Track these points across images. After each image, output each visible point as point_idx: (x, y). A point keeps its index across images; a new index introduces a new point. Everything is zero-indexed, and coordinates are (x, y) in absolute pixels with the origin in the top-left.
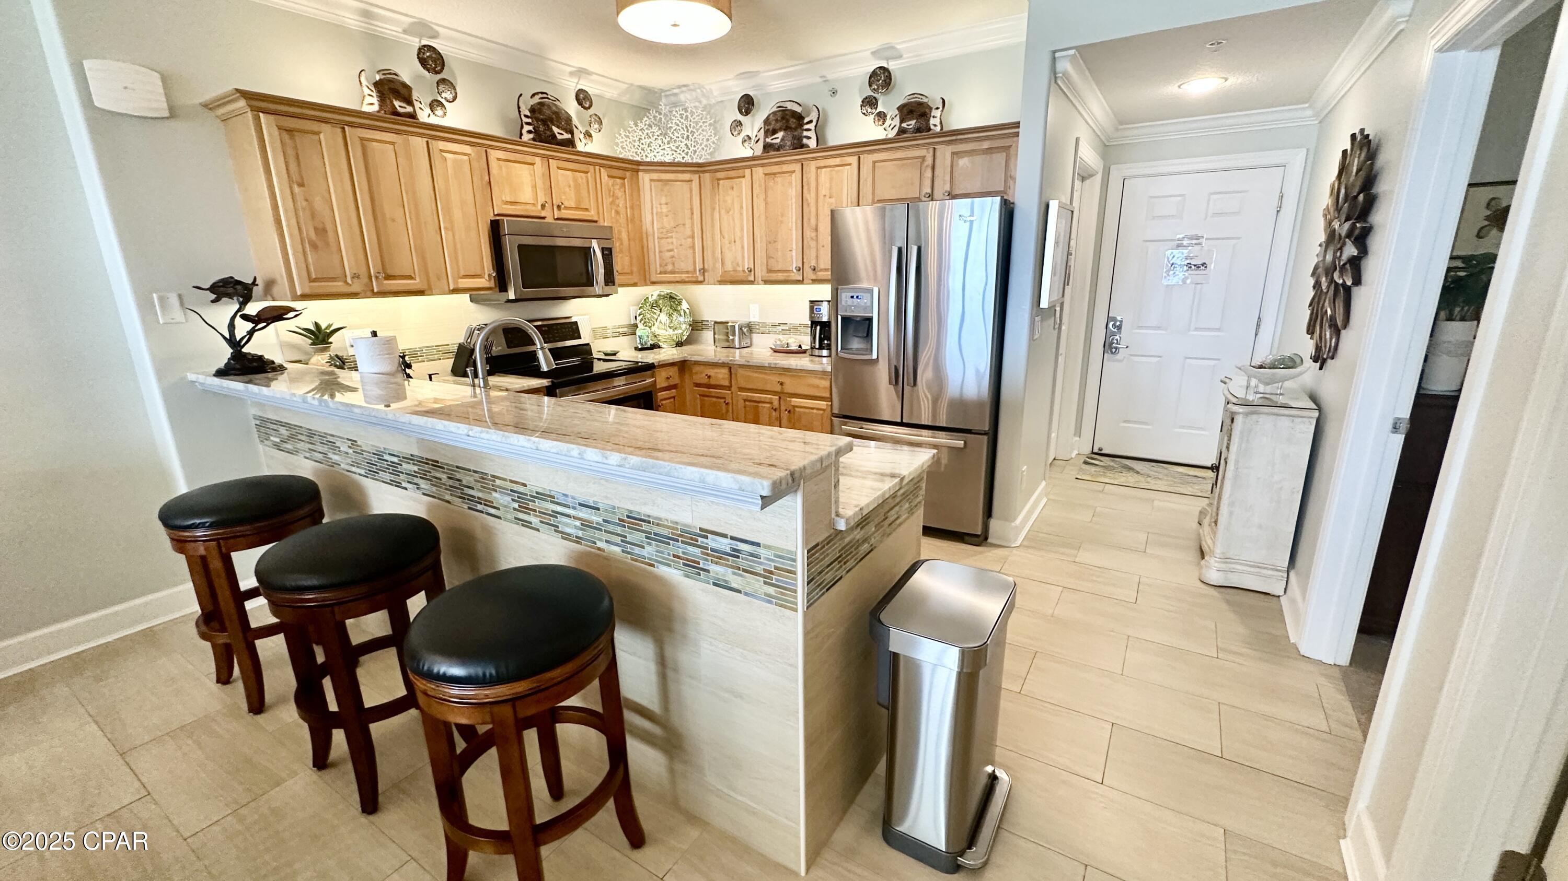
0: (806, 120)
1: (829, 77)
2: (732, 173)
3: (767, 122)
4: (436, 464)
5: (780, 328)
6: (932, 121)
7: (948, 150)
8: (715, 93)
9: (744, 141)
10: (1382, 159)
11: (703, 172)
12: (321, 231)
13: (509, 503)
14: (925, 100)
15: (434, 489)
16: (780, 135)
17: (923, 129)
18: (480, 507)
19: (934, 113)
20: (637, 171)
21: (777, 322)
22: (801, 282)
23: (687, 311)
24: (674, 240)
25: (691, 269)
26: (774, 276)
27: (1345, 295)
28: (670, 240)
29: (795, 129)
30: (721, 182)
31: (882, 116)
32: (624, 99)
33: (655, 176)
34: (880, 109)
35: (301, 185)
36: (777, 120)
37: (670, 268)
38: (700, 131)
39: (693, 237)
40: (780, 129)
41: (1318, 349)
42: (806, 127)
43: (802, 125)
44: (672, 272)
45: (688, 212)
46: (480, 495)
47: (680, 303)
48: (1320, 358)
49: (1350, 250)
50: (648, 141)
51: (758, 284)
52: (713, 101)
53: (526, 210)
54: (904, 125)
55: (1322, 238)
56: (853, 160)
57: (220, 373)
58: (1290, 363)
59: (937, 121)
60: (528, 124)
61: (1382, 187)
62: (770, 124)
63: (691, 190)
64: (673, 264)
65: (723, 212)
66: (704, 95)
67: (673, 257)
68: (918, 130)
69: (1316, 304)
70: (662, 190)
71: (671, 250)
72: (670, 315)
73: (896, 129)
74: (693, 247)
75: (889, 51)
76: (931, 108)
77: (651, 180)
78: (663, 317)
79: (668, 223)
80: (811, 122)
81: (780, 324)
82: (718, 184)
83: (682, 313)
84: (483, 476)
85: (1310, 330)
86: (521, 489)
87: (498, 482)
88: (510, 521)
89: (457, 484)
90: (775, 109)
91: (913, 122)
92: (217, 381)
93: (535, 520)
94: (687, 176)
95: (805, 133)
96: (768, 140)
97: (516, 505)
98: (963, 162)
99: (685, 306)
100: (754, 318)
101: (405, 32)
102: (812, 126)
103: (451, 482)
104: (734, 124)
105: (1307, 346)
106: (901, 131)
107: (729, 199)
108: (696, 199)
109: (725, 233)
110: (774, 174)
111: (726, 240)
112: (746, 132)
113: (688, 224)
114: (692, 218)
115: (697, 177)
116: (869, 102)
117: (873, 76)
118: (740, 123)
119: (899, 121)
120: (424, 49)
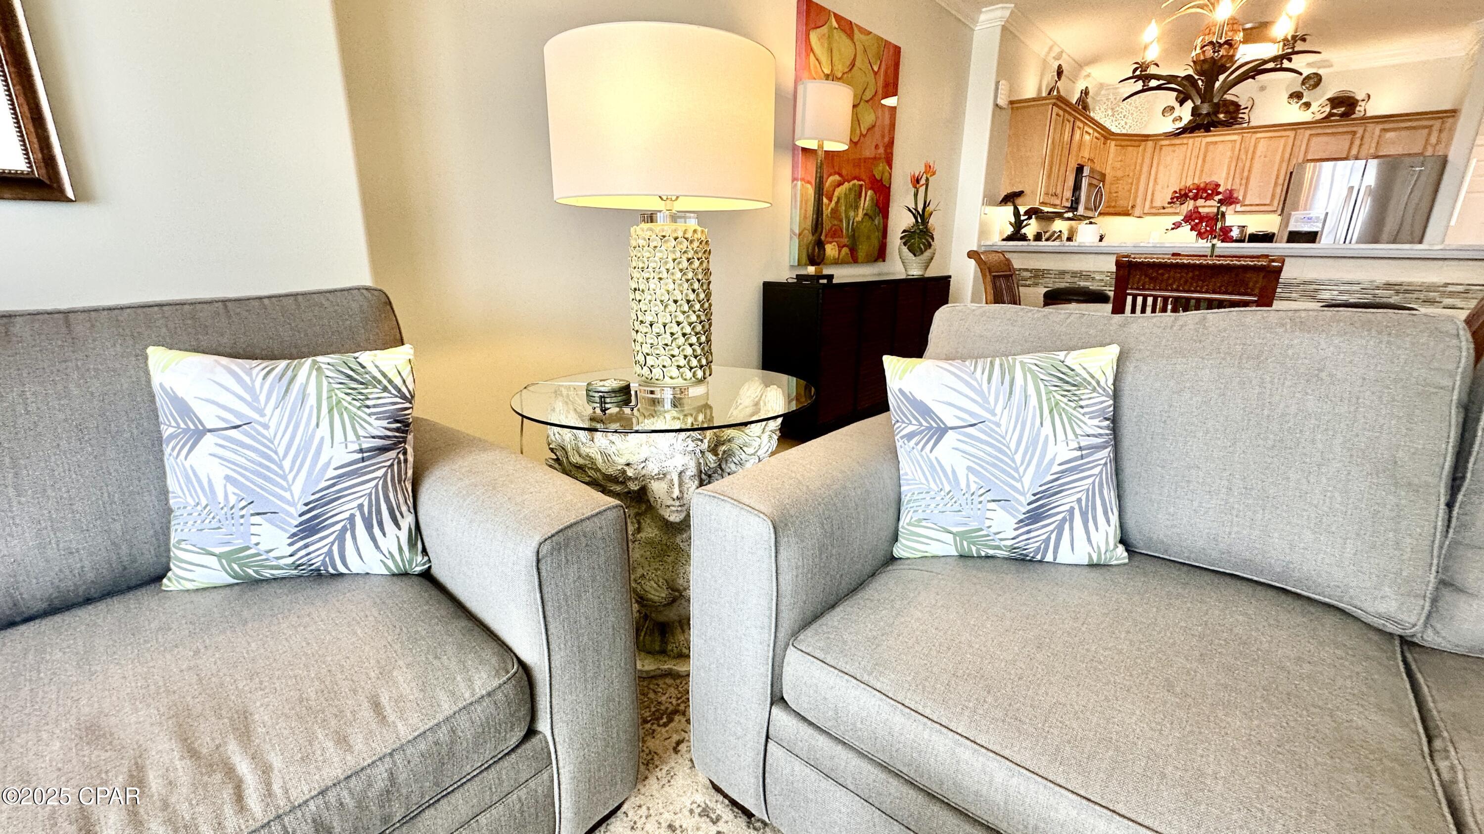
6: (1358, 108)
7: (1379, 127)
9: (1171, 121)
11: (1147, 140)
14: (1353, 95)
17: (1348, 113)
19: (1360, 103)
20: (1109, 139)
24: (1120, 186)
25: (1126, 205)
28: (1117, 185)
29: (1234, 112)
30: (1165, 147)
31: (1307, 105)
33: (1118, 143)
34: (1304, 100)
37: (1113, 204)
38: (1138, 113)
39: (1132, 184)
42: (1241, 111)
44: (1114, 207)
45: (1133, 167)
50: (1104, 119)
54: (1335, 111)
56: (1291, 133)
57: (1004, 240)
59: (1362, 109)
63: (1138, 152)
64: (1116, 201)
65: (1161, 168)
67: (1116, 197)
68: (1344, 115)
70: (1120, 152)
71: (1117, 192)
73: (1324, 114)
74: (1130, 190)
75: (1328, 64)
76: (1357, 101)
77: (1115, 145)
79: (1119, 174)
80: (1246, 108)
82: (1161, 149)
91: (1343, 109)
92: (1005, 243)
94: (1137, 143)
98: (1390, 134)
102: (1246, 111)
104: (1167, 109)
106: (1331, 115)
107: (1169, 159)
108: (1140, 159)
109: (1159, 181)
110: (1216, 143)
111: (1158, 187)
112: (1176, 114)
113: (1131, 175)
114: (1134, 171)
115: (1143, 143)
116: (1295, 95)
117: (1307, 79)
118: (1173, 108)
119: (1328, 108)
120: (1060, 67)
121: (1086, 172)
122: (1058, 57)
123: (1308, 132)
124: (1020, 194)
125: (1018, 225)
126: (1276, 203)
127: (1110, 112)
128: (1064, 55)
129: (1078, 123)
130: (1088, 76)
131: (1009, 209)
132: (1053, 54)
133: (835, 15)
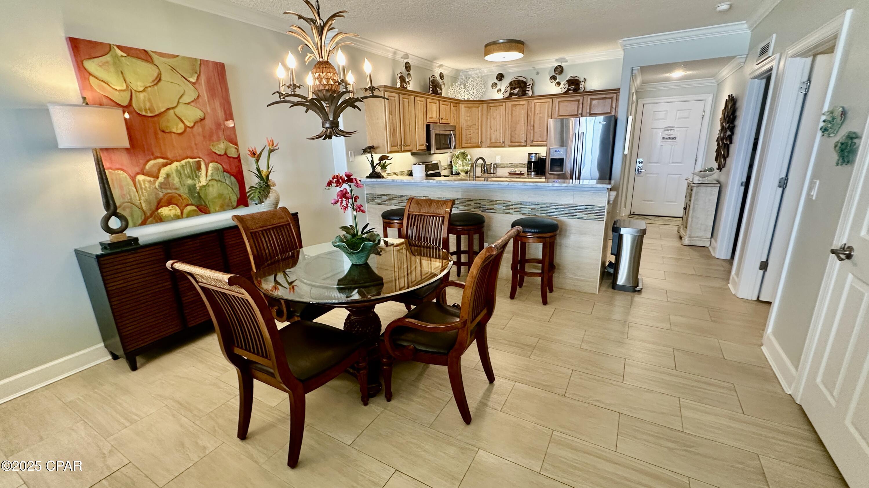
0: (528, 84)
1: (536, 68)
2: (498, 104)
3: (511, 84)
4: (469, 200)
5: (510, 165)
6: (581, 86)
7: (589, 98)
8: (485, 72)
9: (498, 91)
10: (738, 104)
11: (483, 103)
12: (394, 130)
13: (501, 208)
14: (578, 78)
15: (466, 208)
16: (517, 90)
17: (576, 89)
18: (487, 211)
19: (581, 83)
20: (459, 103)
21: (509, 163)
22: (525, 146)
23: (470, 159)
24: (472, 131)
25: (477, 142)
26: (513, 144)
27: (727, 148)
28: (470, 131)
29: (523, 88)
30: (492, 107)
31: (559, 84)
32: (449, 75)
33: (466, 105)
34: (557, 81)
35: (391, 115)
36: (516, 84)
37: (469, 141)
38: (479, 87)
39: (478, 129)
40: (518, 88)
41: (719, 165)
42: (528, 87)
43: (526, 86)
44: (470, 143)
45: (477, 119)
46: (488, 207)
47: (467, 156)
48: (720, 169)
49: (729, 133)
50: (459, 91)
51: (506, 147)
52: (483, 75)
53: (434, 120)
54: (570, 88)
55: (720, 128)
56: (550, 100)
58: (711, 170)
59: (582, 86)
60: (431, 88)
61: (738, 113)
62: (512, 85)
63: (479, 110)
64: (471, 140)
65: (492, 119)
66: (480, 72)
67: (470, 137)
69: (718, 151)
70: (468, 111)
71: (470, 134)
72: (462, 161)
73: (566, 89)
74: (478, 133)
75: (564, 60)
76: (580, 82)
77: (465, 107)
78: (460, 162)
79: (470, 123)
80: (530, 85)
81: (510, 164)
82: (490, 109)
83: (467, 160)
84: (491, 201)
85: (716, 160)
86: (508, 203)
87: (498, 202)
88: (500, 213)
89: (478, 205)
90: (514, 79)
91: (573, 87)
93: (511, 211)
94: (477, 105)
95: (527, 89)
96: (512, 91)
97: (504, 208)
98: (594, 102)
99: (469, 157)
100: (498, 161)
101: (402, 58)
102: (530, 87)
103: (475, 205)
104: (494, 84)
105: (715, 165)
106: (569, 90)
107: (495, 114)
108: (480, 114)
109: (492, 128)
110: (516, 105)
111: (492, 131)
112: (498, 87)
113: (477, 124)
114: (478, 122)
115: (481, 105)
116: (553, 78)
117: (556, 69)
118: (496, 84)
119: (567, 86)
120: (407, 63)
121: (432, 127)
122: (406, 58)
123: (558, 100)
124: (374, 147)
127: (462, 87)
128: (410, 56)
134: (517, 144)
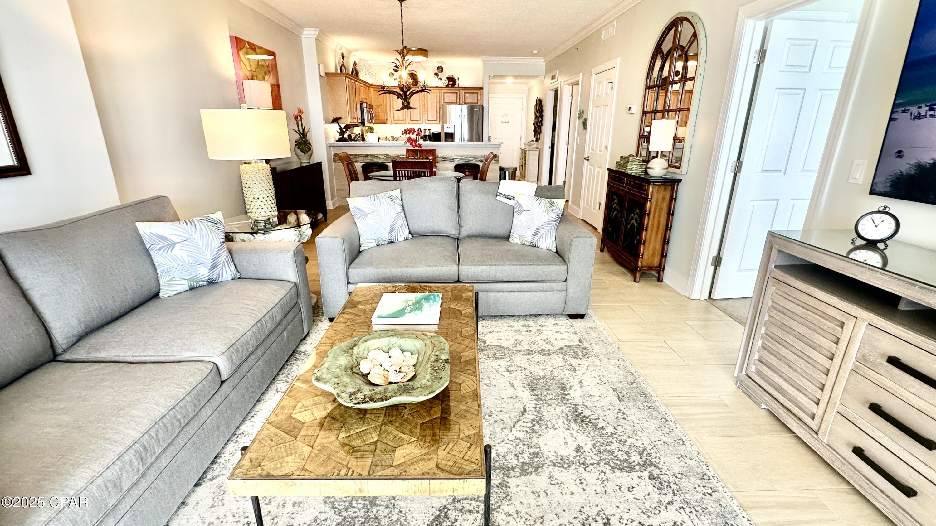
1: (423, 65)
6: (456, 83)
7: (463, 92)
8: (383, 63)
9: (395, 80)
10: (543, 103)
14: (454, 77)
17: (454, 85)
19: (456, 81)
20: (370, 87)
22: (422, 124)
24: (379, 110)
27: (540, 128)
29: (416, 79)
31: (441, 79)
33: (374, 89)
34: (439, 77)
36: (410, 76)
37: (378, 119)
39: (384, 109)
40: (412, 79)
41: (537, 139)
48: (537, 140)
49: (540, 119)
50: (366, 77)
51: (407, 124)
52: (382, 65)
55: (534, 117)
56: (438, 91)
57: (337, 141)
58: (533, 141)
59: (458, 83)
61: (544, 108)
64: (379, 117)
67: (379, 115)
69: (535, 130)
70: (375, 93)
71: (379, 113)
73: (446, 84)
74: (384, 112)
75: (443, 63)
79: (378, 105)
85: (534, 136)
86: (447, 156)
91: (452, 83)
92: (338, 142)
98: (467, 95)
105: (534, 139)
106: (449, 84)
113: (383, 106)
116: (436, 74)
117: (438, 68)
118: (393, 74)
119: (447, 82)
120: (342, 54)
121: (365, 105)
122: (341, 49)
123: (443, 91)
124: (340, 118)
125: (342, 133)
126: (438, 119)
127: (367, 73)
128: (343, 48)
129: (357, 83)
130: (354, 56)
131: (336, 126)
132: (339, 47)
133: (248, 42)
134: (415, 122)
